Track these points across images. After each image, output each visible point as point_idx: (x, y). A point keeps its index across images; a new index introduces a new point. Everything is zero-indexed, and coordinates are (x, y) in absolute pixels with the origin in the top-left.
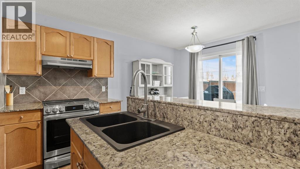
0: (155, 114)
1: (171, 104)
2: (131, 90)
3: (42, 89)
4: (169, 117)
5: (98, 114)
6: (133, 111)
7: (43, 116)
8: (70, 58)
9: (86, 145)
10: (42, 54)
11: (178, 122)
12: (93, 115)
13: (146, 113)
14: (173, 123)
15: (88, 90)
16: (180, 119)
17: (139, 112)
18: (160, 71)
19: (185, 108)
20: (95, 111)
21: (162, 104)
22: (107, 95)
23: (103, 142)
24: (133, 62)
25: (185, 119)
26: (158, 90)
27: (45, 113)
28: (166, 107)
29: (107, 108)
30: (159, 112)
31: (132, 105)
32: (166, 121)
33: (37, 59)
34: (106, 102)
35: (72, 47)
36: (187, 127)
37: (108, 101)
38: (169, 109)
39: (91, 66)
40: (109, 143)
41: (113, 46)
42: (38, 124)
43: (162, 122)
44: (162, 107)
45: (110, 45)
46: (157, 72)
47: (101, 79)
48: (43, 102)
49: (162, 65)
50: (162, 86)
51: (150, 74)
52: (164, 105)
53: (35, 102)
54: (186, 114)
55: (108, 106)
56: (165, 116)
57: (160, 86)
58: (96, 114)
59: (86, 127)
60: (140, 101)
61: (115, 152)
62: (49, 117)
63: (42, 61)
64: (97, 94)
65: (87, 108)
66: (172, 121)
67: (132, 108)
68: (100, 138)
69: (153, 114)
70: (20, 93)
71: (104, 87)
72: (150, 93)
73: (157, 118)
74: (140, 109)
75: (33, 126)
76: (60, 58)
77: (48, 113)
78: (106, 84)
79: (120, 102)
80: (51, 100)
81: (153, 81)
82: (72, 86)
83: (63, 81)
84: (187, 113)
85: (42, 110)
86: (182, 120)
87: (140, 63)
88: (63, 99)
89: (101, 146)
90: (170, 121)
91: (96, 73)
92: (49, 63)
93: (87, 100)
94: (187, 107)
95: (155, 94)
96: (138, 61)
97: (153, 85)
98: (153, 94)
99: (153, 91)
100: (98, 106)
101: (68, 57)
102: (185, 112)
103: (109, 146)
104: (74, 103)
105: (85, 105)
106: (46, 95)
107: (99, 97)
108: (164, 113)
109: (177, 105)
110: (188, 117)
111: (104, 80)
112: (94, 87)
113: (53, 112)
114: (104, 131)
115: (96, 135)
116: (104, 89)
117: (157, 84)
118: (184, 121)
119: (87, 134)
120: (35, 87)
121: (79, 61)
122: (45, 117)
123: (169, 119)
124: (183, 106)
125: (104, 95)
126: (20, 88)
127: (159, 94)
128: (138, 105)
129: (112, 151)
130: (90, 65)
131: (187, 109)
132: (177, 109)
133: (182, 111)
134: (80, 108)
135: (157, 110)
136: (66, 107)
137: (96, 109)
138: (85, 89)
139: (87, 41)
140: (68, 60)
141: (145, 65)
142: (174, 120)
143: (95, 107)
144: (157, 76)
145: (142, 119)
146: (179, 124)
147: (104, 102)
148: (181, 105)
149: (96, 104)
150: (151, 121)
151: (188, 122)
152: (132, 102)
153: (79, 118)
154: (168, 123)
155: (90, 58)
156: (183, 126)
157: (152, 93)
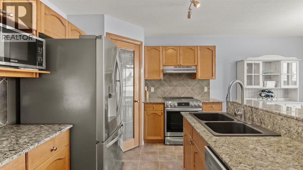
0: (253, 119)
1: (268, 112)
2: (227, 97)
3: (162, 89)
4: (266, 123)
5: (201, 111)
6: (232, 113)
7: (164, 107)
8: (180, 66)
9: (195, 129)
10: (164, 66)
11: (275, 130)
12: (197, 111)
13: (243, 116)
14: (270, 129)
15: (192, 90)
16: (277, 127)
17: (236, 115)
18: (276, 69)
19: (283, 118)
20: (199, 108)
21: (259, 110)
22: (209, 95)
23: (205, 129)
24: (237, 62)
25: (282, 128)
26: (272, 93)
27: (166, 106)
28: (263, 114)
29: (209, 107)
30: (256, 117)
31: (231, 107)
32: (263, 126)
33: (161, 69)
34: (208, 102)
35: (181, 57)
36: (284, 135)
37: (210, 101)
38: (266, 116)
39: (196, 70)
40: (209, 131)
41: (215, 51)
42: (162, 113)
43: (259, 127)
44: (260, 114)
45: (212, 50)
46: (272, 71)
47: (204, 81)
48: (163, 98)
49: (279, 62)
50: (279, 88)
51: (259, 73)
52: (262, 111)
53: (159, 97)
54: (283, 123)
55: (210, 105)
56: (262, 122)
57: (276, 87)
58: (199, 111)
59: (194, 119)
60: (238, 105)
61: (213, 136)
62: (168, 108)
63: (163, 70)
64: (200, 94)
65: (192, 106)
66: (269, 127)
67: (231, 110)
68: (203, 127)
69: (250, 118)
70: (152, 91)
71: (207, 88)
72: (260, 95)
73: (254, 123)
74: (236, 112)
75: (159, 113)
76: (173, 67)
77: (167, 106)
78: (208, 85)
79: (221, 103)
80: (167, 96)
81: (265, 82)
82: (180, 86)
83: (174, 83)
84: (285, 122)
85: (164, 104)
86: (279, 128)
87: (246, 63)
88: (175, 96)
89: (204, 131)
90: (267, 127)
91: (199, 76)
92: (167, 72)
93: (192, 98)
94: (285, 116)
95: (267, 96)
96: (243, 61)
97: (264, 86)
98: (264, 97)
99: (265, 93)
100: (201, 104)
101: (178, 65)
102: (282, 121)
103: (209, 132)
104: (182, 100)
105: (191, 103)
106: (165, 93)
107: (202, 97)
108: (261, 119)
109: (275, 113)
110: (285, 126)
111: (207, 82)
112: (197, 87)
113: (174, 106)
114: (206, 124)
115: (201, 125)
116: (206, 90)
117: (270, 85)
118: (281, 129)
119: (195, 123)
120: (158, 87)
121: (186, 67)
122: (166, 109)
123: (266, 125)
124: (280, 115)
125: (206, 95)
126: (152, 88)
127: (274, 97)
128: (236, 108)
129: (211, 135)
130: (194, 70)
131: (285, 119)
132: (274, 117)
133: (279, 119)
134: (187, 104)
135: (255, 115)
136: (178, 103)
137: (199, 107)
138: (190, 89)
139: (192, 50)
140: (178, 67)
141: (252, 64)
142: (271, 127)
143: (198, 105)
144: (271, 75)
145: (239, 121)
146: (276, 131)
147: (206, 102)
148: (279, 114)
149: (199, 102)
150: (247, 123)
151: (285, 131)
152: (232, 105)
153: (188, 112)
154: (265, 128)
155: (194, 64)
156: (280, 133)
157: (263, 95)
